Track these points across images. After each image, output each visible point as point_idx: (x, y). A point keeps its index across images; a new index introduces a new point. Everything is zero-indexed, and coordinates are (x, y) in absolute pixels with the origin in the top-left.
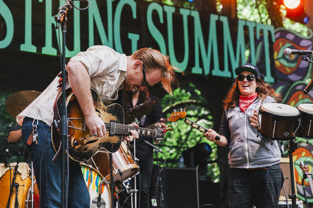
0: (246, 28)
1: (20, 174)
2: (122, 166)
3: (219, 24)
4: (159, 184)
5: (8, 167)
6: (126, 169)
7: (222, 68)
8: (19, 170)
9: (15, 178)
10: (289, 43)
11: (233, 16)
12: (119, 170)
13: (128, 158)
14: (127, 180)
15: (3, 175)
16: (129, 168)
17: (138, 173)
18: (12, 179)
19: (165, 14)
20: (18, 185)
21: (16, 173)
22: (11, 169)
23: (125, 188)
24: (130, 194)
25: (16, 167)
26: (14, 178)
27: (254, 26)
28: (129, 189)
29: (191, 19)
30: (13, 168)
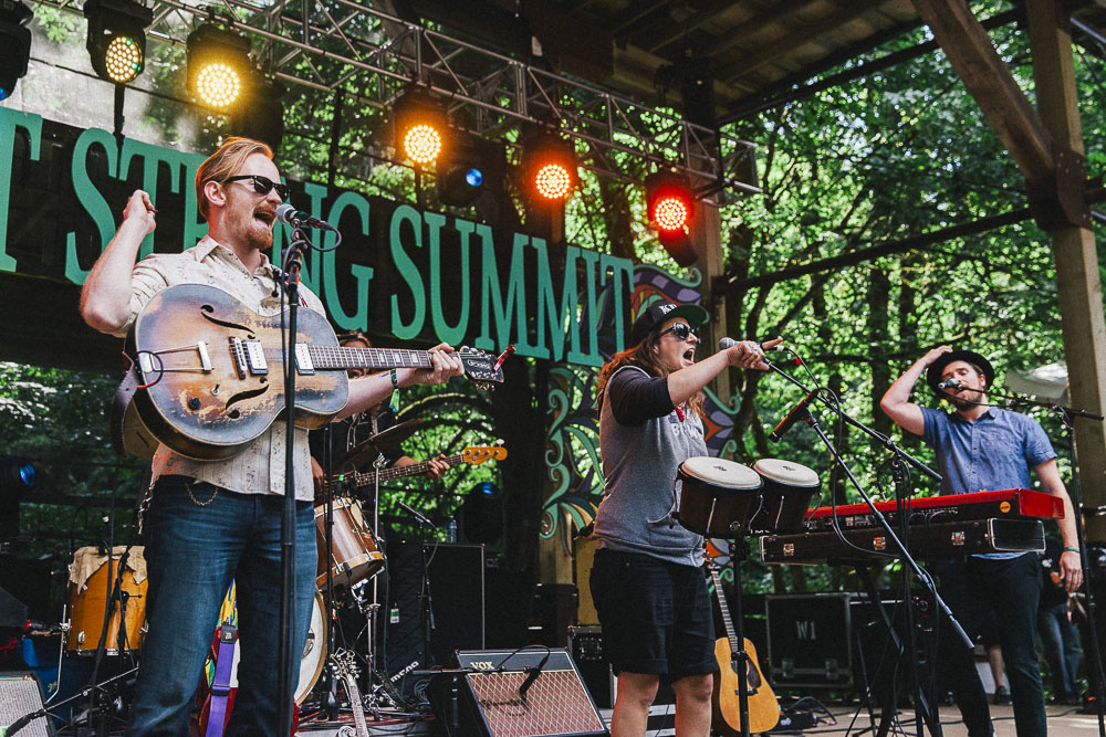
0: (581, 263)
1: (132, 571)
2: (351, 557)
3: (530, 254)
4: (426, 592)
5: (104, 555)
6: (360, 563)
7: (532, 341)
8: (130, 563)
9: (122, 581)
10: (658, 294)
11: (556, 237)
12: (345, 565)
13: (364, 539)
14: (359, 585)
15: (95, 573)
16: (367, 559)
17: (383, 569)
18: (114, 581)
19: (425, 228)
20: (128, 596)
21: (125, 568)
22: (111, 560)
23: (356, 602)
24: (365, 615)
25: (125, 556)
26: (119, 581)
27: (597, 259)
28: (363, 605)
29: (476, 240)
30: (118, 558)
